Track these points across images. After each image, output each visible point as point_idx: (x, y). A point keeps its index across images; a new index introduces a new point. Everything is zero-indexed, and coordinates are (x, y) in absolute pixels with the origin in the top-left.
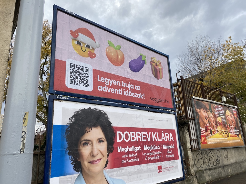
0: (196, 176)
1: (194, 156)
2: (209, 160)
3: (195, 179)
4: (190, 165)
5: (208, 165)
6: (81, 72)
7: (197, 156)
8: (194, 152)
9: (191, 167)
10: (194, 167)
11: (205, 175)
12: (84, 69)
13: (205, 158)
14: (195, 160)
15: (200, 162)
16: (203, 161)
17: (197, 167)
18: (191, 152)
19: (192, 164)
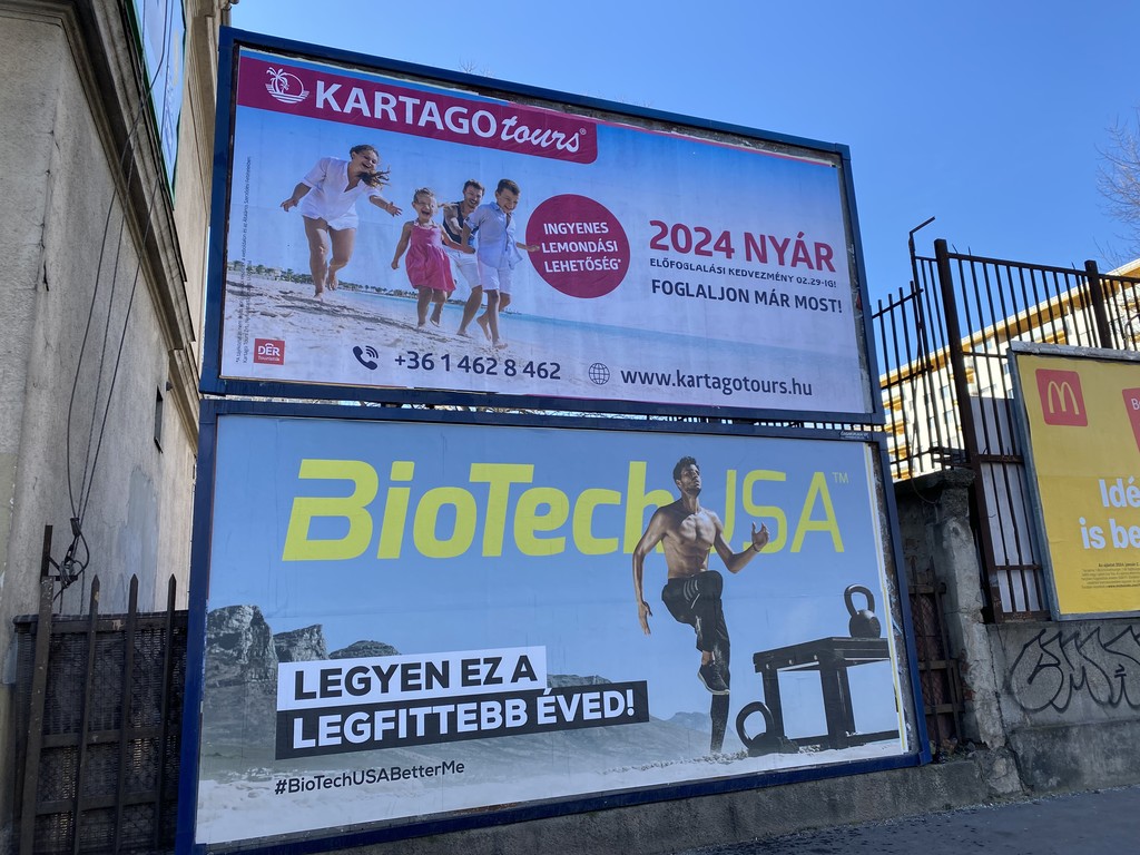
0: (1014, 754)
1: (1004, 650)
2: (1111, 675)
3: (1001, 766)
4: (977, 697)
5: (1104, 698)
7: (1030, 648)
8: (1007, 627)
9: (977, 705)
10: (1003, 705)
11: (1075, 748)
13: (1085, 662)
14: (1012, 672)
15: (1043, 684)
16: (1067, 678)
17: (1023, 709)
18: (982, 627)
19: (990, 689)
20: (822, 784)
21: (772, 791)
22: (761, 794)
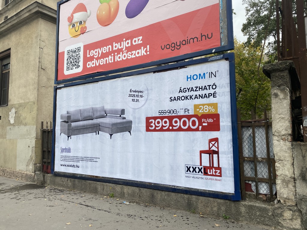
1: (304, 156)
3: (288, 214)
4: (278, 178)
6: (74, 55)
9: (278, 182)
10: (298, 185)
12: (77, 51)
19: (289, 176)
20: (186, 196)
21: (167, 193)
22: (163, 193)
